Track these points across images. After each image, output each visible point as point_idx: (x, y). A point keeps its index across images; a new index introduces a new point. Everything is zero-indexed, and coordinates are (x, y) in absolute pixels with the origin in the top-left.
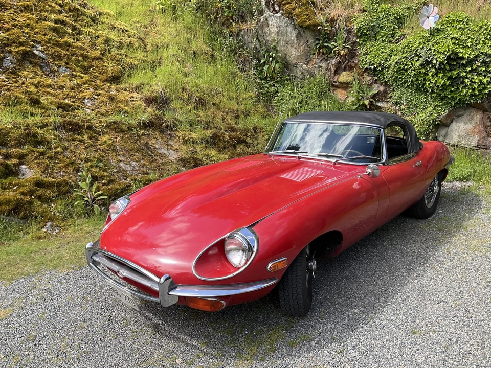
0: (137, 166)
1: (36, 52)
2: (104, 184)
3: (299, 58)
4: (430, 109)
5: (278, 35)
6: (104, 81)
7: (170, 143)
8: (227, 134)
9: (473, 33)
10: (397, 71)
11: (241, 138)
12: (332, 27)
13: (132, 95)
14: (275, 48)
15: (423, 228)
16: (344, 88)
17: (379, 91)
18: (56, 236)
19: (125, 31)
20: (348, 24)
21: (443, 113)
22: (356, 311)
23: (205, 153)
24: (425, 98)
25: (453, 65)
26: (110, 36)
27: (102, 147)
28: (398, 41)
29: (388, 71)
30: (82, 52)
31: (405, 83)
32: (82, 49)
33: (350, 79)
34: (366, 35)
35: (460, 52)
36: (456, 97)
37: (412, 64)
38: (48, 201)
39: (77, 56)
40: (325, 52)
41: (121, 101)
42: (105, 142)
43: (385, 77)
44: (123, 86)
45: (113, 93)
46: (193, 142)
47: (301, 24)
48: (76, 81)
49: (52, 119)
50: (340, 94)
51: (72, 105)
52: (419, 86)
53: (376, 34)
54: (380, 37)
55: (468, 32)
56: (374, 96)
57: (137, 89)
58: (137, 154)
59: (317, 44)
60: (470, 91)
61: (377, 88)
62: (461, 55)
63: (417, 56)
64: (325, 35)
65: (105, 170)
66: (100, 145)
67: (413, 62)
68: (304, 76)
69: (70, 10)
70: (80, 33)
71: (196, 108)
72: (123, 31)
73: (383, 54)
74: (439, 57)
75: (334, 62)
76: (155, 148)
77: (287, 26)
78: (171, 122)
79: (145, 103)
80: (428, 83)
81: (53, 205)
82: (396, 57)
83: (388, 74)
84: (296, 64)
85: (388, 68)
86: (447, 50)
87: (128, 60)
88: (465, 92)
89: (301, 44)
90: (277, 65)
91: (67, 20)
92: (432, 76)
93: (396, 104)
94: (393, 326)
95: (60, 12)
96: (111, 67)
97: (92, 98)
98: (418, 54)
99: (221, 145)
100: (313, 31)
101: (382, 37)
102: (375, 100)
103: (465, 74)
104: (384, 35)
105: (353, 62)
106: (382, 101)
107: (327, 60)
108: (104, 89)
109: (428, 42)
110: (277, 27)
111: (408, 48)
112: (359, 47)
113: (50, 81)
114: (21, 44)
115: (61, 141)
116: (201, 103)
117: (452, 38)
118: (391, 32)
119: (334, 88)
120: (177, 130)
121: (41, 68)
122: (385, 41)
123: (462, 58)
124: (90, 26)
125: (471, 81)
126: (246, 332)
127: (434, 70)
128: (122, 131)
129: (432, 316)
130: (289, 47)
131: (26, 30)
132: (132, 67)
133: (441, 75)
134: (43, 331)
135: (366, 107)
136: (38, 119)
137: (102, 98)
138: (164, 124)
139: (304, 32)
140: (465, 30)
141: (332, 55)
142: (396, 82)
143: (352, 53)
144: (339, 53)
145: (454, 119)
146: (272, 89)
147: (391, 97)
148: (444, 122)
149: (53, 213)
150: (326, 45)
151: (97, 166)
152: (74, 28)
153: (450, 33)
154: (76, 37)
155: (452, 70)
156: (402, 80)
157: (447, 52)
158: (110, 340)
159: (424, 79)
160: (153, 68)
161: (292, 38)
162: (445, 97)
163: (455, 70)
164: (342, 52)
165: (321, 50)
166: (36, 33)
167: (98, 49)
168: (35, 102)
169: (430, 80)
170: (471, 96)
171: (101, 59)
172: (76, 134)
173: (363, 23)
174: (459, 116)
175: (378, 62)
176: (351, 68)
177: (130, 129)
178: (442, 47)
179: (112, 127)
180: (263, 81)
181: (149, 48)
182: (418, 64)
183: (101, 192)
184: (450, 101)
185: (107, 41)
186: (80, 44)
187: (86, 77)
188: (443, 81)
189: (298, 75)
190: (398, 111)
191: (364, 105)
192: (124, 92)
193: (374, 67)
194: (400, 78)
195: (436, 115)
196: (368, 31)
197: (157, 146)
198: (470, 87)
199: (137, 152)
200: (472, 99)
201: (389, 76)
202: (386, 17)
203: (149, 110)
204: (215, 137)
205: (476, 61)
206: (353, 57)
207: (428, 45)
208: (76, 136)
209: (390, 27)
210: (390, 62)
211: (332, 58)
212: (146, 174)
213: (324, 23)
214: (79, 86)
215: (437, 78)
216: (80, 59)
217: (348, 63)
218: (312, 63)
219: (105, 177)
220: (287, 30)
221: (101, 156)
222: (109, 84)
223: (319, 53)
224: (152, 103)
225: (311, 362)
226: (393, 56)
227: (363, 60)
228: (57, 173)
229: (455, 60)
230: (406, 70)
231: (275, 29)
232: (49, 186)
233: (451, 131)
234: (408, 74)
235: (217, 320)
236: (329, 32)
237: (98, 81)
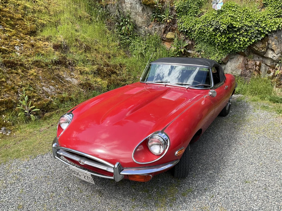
0: (54, 89)
2: (35, 101)
3: (143, 23)
4: (217, 55)
5: (131, 9)
6: (26, 34)
7: (72, 74)
8: (105, 68)
9: (240, 13)
10: (199, 33)
11: (113, 70)
12: (162, 6)
13: (45, 43)
14: (129, 17)
15: (226, 122)
16: (169, 41)
17: (189, 44)
18: (10, 136)
19: (35, 2)
20: (171, 5)
21: (224, 57)
22: (211, 172)
23: (94, 80)
24: (214, 48)
25: (230, 31)
26: (26, 5)
27: (31, 77)
28: (199, 16)
29: (194, 33)
30: (10, 15)
31: (204, 40)
32: (9, 12)
33: (173, 36)
34: (181, 11)
35: (234, 24)
36: (231, 48)
37: (208, 30)
39: (6, 17)
40: (158, 20)
41: (39, 48)
42: (32, 74)
43: (192, 36)
44: (38, 37)
45: (32, 42)
46: (87, 73)
47: (145, 3)
48: (8, 34)
50: (167, 45)
51: (7, 50)
52: (211, 42)
53: (187, 11)
54: (189, 13)
55: (238, 13)
56: (186, 47)
57: (48, 39)
58: (53, 81)
59: (154, 15)
60: (239, 45)
61: (188, 42)
62: (234, 26)
63: (210, 25)
64: (158, 10)
65: (34, 92)
66: (29, 76)
67: (209, 29)
68: (146, 33)
70: (7, 2)
71: (85, 51)
72: (34, 2)
73: (191, 23)
74: (224, 26)
75: (163, 26)
76: (64, 77)
77: (137, 4)
78: (71, 61)
79: (53, 48)
80: (216, 40)
81: (4, 116)
82: (199, 25)
83: (194, 35)
84: (141, 27)
85: (195, 31)
86: (228, 22)
87: (40, 21)
88: (236, 46)
89: (145, 15)
90: (130, 26)
92: (219, 36)
93: (199, 52)
94: (234, 179)
96: (29, 25)
97: (20, 45)
98: (211, 24)
99: (103, 75)
100: (152, 8)
101: (190, 13)
102: (187, 49)
103: (236, 36)
104: (192, 12)
105: (174, 27)
106: (191, 50)
107: (159, 25)
108: (26, 39)
109: (216, 17)
110: (130, 4)
111: (206, 20)
112: (177, 18)
115: (4, 74)
116: (88, 49)
117: (230, 16)
118: (196, 11)
119: (163, 41)
120: (75, 65)
122: (192, 16)
123: (235, 27)
125: (239, 40)
126: (155, 190)
127: (220, 33)
128: (42, 67)
129: (251, 172)
130: (137, 16)
132: (43, 25)
133: (223, 36)
134: (27, 202)
135: (182, 53)
137: (26, 45)
138: (67, 62)
139: (146, 8)
140: (236, 12)
141: (162, 22)
142: (199, 39)
143: (174, 22)
144: (166, 21)
145: (229, 60)
146: (128, 41)
147: (196, 47)
148: (224, 62)
149: (5, 121)
150: (159, 16)
151: (29, 90)
153: (228, 13)
154: (4, 4)
155: (230, 34)
156: (202, 38)
157: (228, 24)
158: (74, 203)
159: (214, 38)
160: (56, 26)
161: (139, 11)
162: (225, 48)
163: (231, 33)
164: (168, 21)
165: (156, 19)
167: (20, 13)
169: (217, 39)
170: (239, 48)
171: (22, 19)
172: (13, 69)
173: (180, 5)
174: (231, 59)
175: (189, 28)
176: (173, 31)
177: (47, 65)
178: (225, 20)
179: (36, 64)
180: (122, 36)
181: (52, 13)
182: (211, 30)
183: (34, 106)
184: (227, 50)
185: (25, 8)
186: (8, 9)
187: (14, 32)
188: (225, 40)
189: (142, 33)
190: (199, 56)
191: (181, 52)
192: (39, 41)
193: (187, 30)
194: (201, 37)
195: (220, 58)
196: (182, 9)
197: (64, 76)
198: (239, 43)
199: (52, 80)
200: (239, 50)
201: (195, 36)
202: (192, 2)
203: (57, 53)
204: (98, 70)
205: (242, 29)
206: (174, 24)
207: (217, 19)
208: (13, 71)
209: (195, 7)
210: (195, 28)
211: (162, 24)
212: (60, 94)
213: (158, 3)
214: (10, 37)
215: (221, 38)
216: (9, 19)
217: (171, 27)
218: (151, 26)
219: (35, 96)
220: (136, 6)
221: (31, 83)
222: (29, 36)
223: (155, 20)
224: (58, 48)
225: (198, 204)
226: (197, 25)
227: (180, 26)
228: (4, 95)
229: (231, 28)
230: (204, 33)
231: (129, 5)
233: (227, 66)
234: (205, 35)
235: (135, 184)
236: (160, 9)
237: (22, 34)
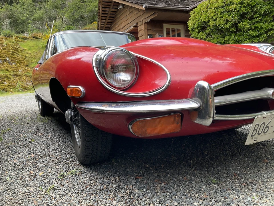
1: (7, 59)
32: (19, 58)
38: (11, 89)
39: (17, 60)
41: (28, 70)
42: (24, 79)
44: (29, 67)
45: (26, 69)
48: (17, 66)
49: (11, 74)
51: (16, 71)
66: (22, 79)
69: (16, 49)
70: (18, 55)
72: (30, 54)
87: (31, 61)
91: (15, 51)
95: (13, 50)
96: (26, 63)
97: (21, 70)
113: (11, 66)
114: (4, 57)
115: (13, 78)
121: (8, 63)
124: (21, 53)
128: (28, 77)
131: (5, 54)
132: (32, 63)
136: (8, 74)
137: (23, 70)
149: (12, 91)
152: (17, 53)
166: (7, 55)
167: (23, 58)
168: (7, 70)
171: (24, 61)
172: (17, 77)
177: (30, 76)
179: (25, 76)
181: (37, 58)
185: (26, 56)
187: (20, 65)
214: (18, 67)
221: (22, 81)
222: (25, 67)
228: (12, 84)
232: (11, 86)
237: (23, 66)
